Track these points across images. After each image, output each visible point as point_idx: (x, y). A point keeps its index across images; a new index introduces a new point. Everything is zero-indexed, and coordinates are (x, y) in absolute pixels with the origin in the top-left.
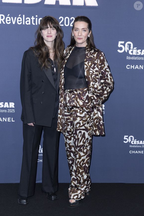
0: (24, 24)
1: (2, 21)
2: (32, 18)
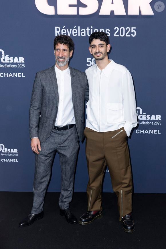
0: (79, 35)
1: (57, 33)
2: (87, 30)
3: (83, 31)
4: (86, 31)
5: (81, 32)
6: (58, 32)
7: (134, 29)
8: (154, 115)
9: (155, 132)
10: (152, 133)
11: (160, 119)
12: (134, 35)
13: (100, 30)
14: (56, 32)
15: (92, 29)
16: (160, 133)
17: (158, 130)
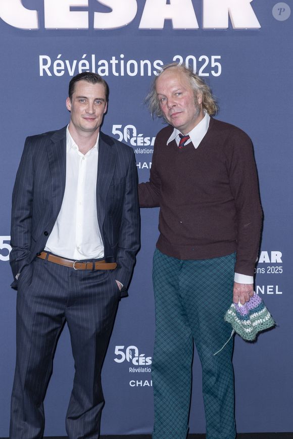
1: (44, 70)
2: (111, 62)
3: (103, 65)
4: (110, 66)
5: (97, 67)
6: (46, 67)
7: (216, 60)
8: (266, 252)
9: (270, 291)
10: (263, 292)
11: (280, 261)
12: (216, 72)
13: (141, 61)
14: (42, 67)
15: (122, 59)
16: (281, 293)
17: (277, 287)
